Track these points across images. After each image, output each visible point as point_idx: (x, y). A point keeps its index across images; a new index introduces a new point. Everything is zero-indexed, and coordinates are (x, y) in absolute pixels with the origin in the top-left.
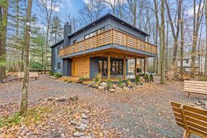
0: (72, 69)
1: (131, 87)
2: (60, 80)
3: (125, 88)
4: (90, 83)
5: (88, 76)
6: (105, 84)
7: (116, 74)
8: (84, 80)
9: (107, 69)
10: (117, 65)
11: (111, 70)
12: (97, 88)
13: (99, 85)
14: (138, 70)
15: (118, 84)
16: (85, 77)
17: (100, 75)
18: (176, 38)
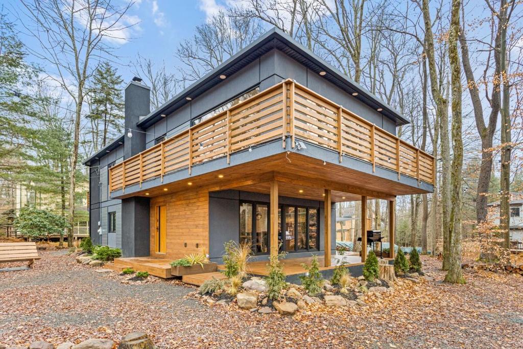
0: (154, 232)
1: (353, 296)
2: (110, 270)
3: (329, 298)
4: (207, 280)
5: (201, 256)
6: (259, 284)
7: (295, 248)
8: (189, 269)
9: (267, 234)
10: (301, 220)
11: (281, 235)
12: (230, 298)
13: (241, 289)
14: (372, 237)
15: (308, 285)
16: (192, 259)
17: (242, 254)
18: (486, 135)
